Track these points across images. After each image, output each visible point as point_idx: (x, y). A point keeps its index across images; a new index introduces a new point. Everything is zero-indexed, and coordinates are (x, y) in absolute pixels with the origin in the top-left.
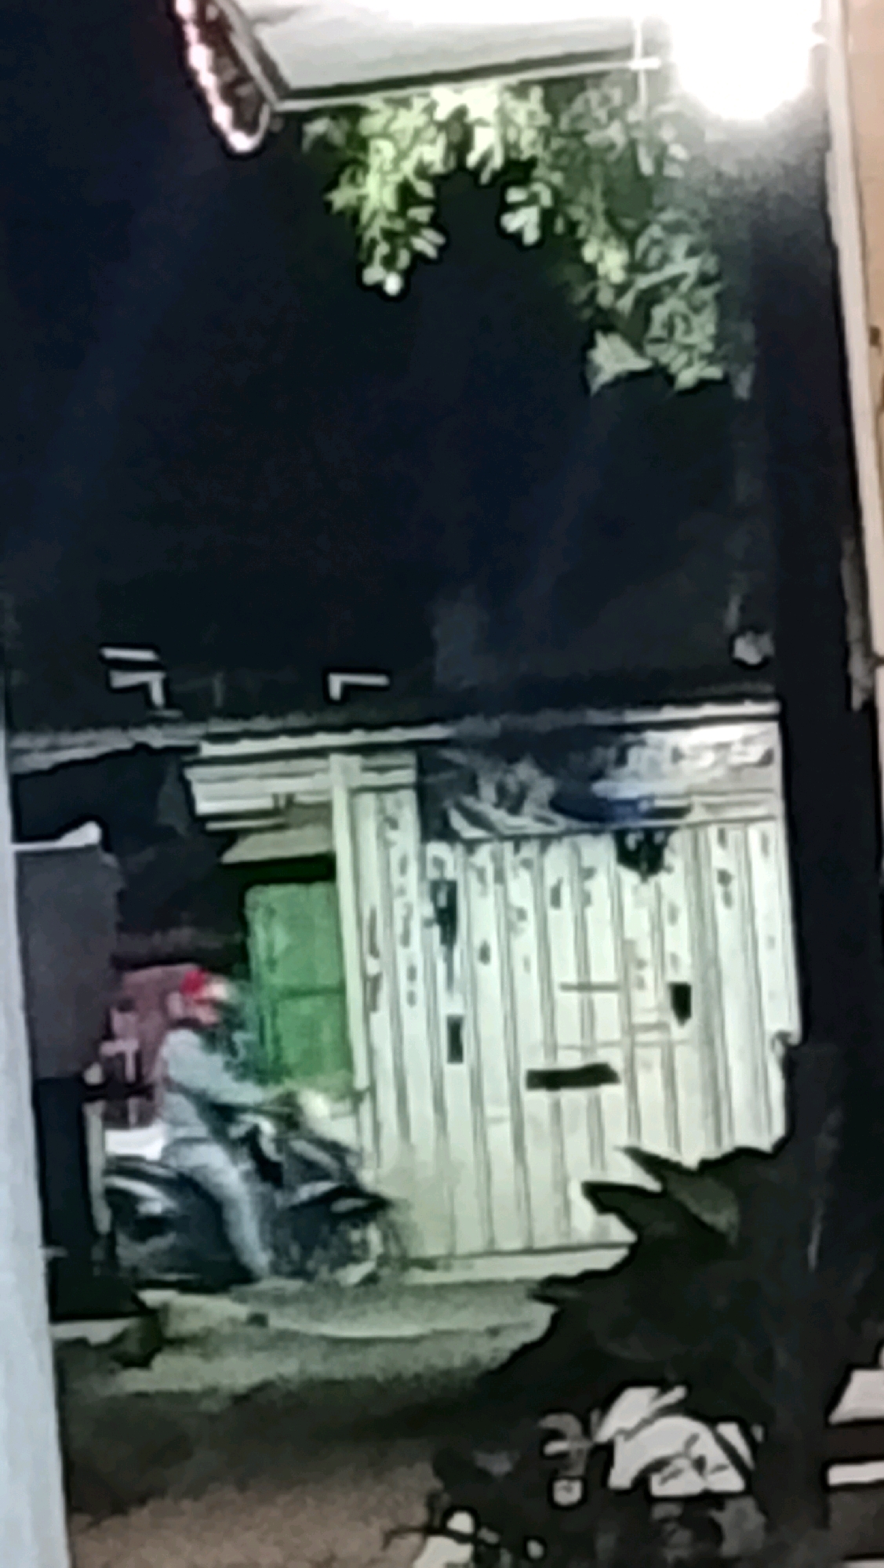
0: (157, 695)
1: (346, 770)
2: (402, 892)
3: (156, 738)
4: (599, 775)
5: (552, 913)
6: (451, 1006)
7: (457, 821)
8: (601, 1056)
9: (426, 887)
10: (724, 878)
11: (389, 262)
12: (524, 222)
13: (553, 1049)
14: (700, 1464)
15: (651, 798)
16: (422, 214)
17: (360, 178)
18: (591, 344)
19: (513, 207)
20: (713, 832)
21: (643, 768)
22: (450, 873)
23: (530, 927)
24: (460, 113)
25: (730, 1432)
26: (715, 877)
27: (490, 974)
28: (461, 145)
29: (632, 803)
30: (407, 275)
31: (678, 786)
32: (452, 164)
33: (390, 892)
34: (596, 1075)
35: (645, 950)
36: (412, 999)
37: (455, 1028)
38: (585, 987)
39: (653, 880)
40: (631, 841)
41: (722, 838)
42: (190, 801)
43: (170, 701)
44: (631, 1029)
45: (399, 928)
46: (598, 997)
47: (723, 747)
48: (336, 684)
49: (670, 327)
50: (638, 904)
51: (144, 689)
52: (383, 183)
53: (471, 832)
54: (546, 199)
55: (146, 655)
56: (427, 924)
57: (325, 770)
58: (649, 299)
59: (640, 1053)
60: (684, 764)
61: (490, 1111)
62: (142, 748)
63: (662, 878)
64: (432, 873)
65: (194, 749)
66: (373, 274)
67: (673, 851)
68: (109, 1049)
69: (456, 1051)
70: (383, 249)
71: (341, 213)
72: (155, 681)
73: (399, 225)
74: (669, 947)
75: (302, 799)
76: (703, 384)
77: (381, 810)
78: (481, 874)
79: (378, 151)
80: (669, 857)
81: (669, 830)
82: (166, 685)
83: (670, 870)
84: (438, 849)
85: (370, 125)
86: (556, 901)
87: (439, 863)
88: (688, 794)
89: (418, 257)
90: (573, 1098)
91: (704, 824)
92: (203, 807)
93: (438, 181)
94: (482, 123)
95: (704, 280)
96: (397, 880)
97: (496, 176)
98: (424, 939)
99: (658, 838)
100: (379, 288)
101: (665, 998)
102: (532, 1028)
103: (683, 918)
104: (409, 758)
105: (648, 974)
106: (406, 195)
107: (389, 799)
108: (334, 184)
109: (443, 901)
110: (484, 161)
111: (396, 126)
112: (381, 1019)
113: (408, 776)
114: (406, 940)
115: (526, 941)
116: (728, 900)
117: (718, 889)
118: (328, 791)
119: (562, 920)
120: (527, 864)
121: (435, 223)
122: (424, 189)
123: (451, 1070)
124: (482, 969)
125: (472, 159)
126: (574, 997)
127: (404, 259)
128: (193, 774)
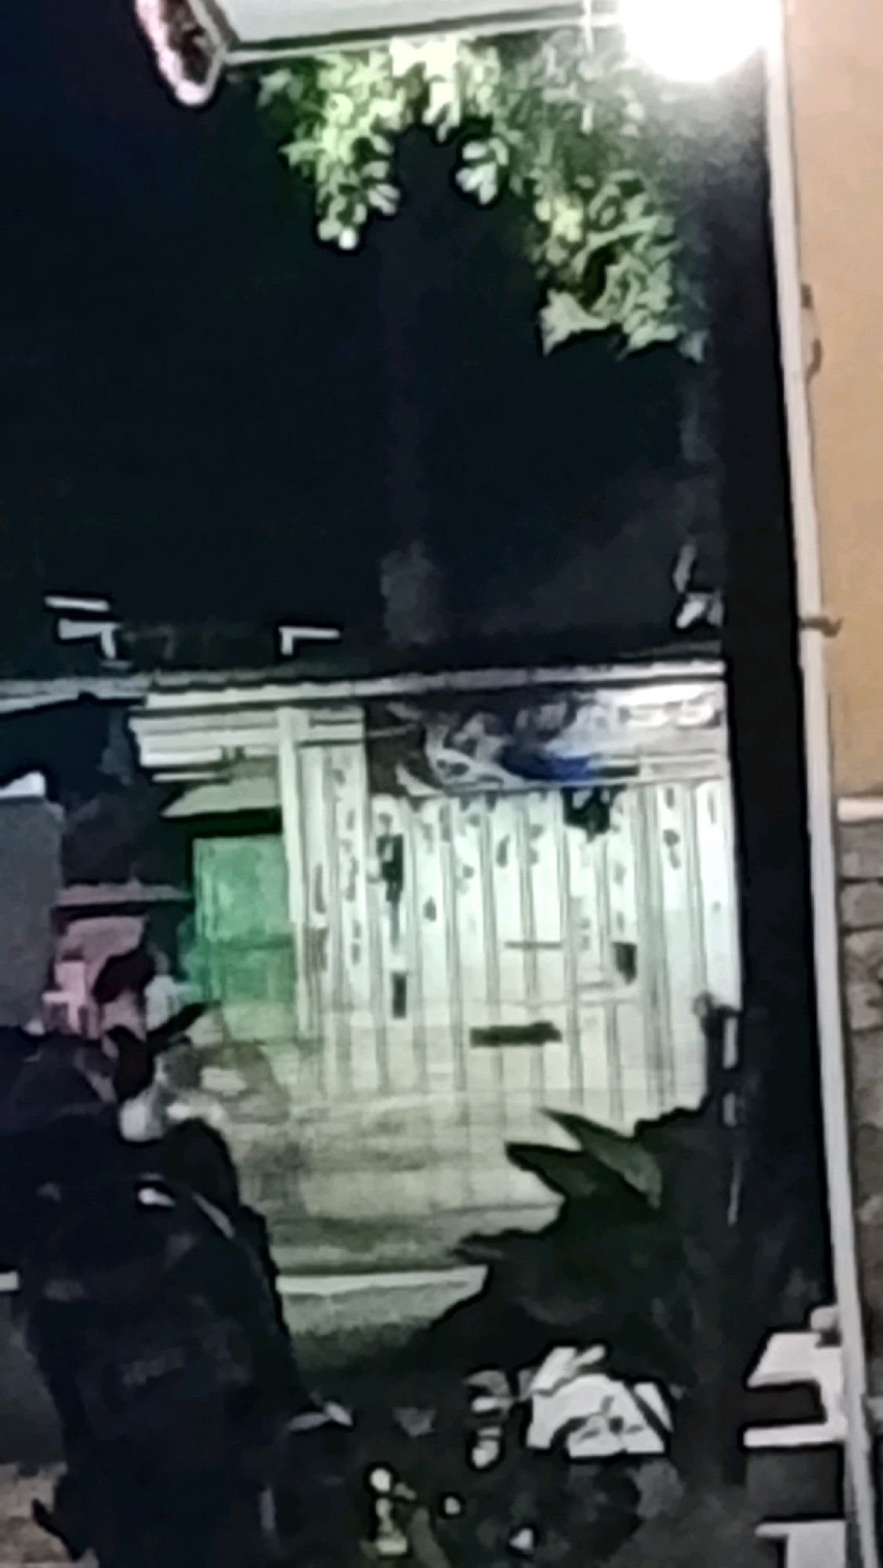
0: (109, 647)
1: (294, 724)
2: (348, 845)
3: (104, 689)
4: (550, 733)
5: (497, 871)
6: (394, 962)
7: (404, 777)
8: (549, 1015)
9: (373, 845)
10: (671, 838)
11: (345, 217)
12: (480, 180)
13: (496, 1006)
14: (616, 1425)
15: (597, 756)
16: (378, 169)
17: (316, 130)
18: (544, 302)
19: (471, 164)
20: (660, 794)
21: (591, 727)
22: (396, 828)
23: (475, 884)
24: (418, 70)
25: (649, 1392)
26: (661, 836)
27: (434, 931)
28: (419, 102)
29: (581, 762)
30: (363, 231)
31: (629, 745)
32: (410, 119)
33: (336, 844)
34: (539, 1034)
35: (590, 910)
36: (356, 954)
37: (400, 984)
38: (530, 946)
39: (600, 839)
40: (579, 800)
41: (670, 800)
42: (134, 750)
43: (122, 651)
44: (576, 988)
45: (344, 882)
46: (544, 956)
47: (673, 706)
48: (289, 636)
49: (624, 285)
50: (585, 864)
51: (95, 640)
52: (340, 138)
53: (417, 789)
54: (503, 157)
55: (99, 606)
56: (371, 880)
57: (274, 724)
58: (605, 256)
59: (584, 1014)
60: (632, 724)
61: (433, 1068)
62: (86, 698)
63: (610, 837)
64: (379, 830)
65: (140, 701)
66: (328, 229)
67: (621, 811)
68: (51, 998)
69: (399, 1006)
70: (338, 204)
71: (298, 169)
72: (106, 631)
73: (354, 179)
74: (615, 906)
75: (250, 752)
76: (655, 346)
77: (328, 762)
78: (427, 830)
79: (335, 105)
80: (615, 817)
81: (617, 789)
82: (117, 636)
83: (617, 829)
84: (385, 804)
85: (329, 79)
86: (502, 858)
87: (386, 819)
88: (638, 753)
89: (374, 213)
90: (517, 1055)
91: (652, 784)
92: (148, 759)
93: (392, 137)
94: (439, 79)
95: (660, 240)
96: (343, 833)
97: (454, 133)
98: (369, 895)
99: (605, 797)
100: (333, 244)
101: (609, 958)
102: (476, 986)
103: (630, 878)
104: (357, 713)
105: (594, 933)
106: (363, 150)
107: (337, 752)
108: (290, 139)
109: (388, 855)
110: (442, 116)
111: (353, 81)
113: (356, 731)
114: (351, 894)
115: (471, 901)
116: (675, 863)
117: (664, 851)
118: (276, 747)
119: (507, 878)
120: (474, 821)
121: (392, 179)
122: (380, 145)
123: (393, 1025)
124: (427, 926)
125: (430, 116)
126: (518, 957)
127: (360, 214)
128: (137, 725)
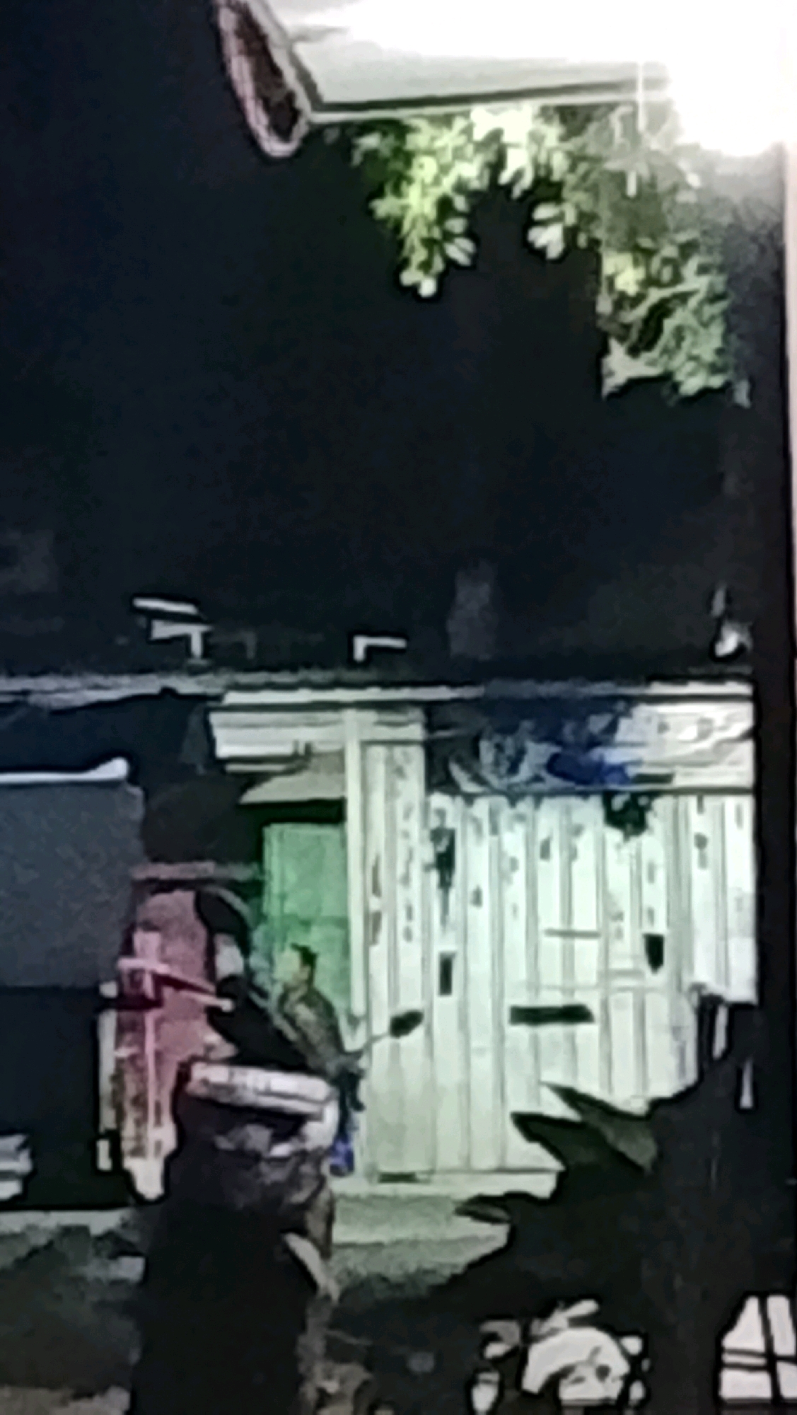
0: (196, 646)
1: (360, 724)
2: (406, 835)
3: (186, 686)
5: (541, 864)
6: (444, 943)
7: (457, 773)
8: (578, 999)
9: (426, 833)
10: (701, 842)
11: (426, 266)
12: (549, 238)
14: (603, 1373)
15: (638, 763)
16: (457, 225)
17: (404, 185)
18: (605, 351)
19: (544, 223)
20: (693, 800)
21: (631, 737)
22: (450, 823)
23: (519, 877)
24: (495, 136)
25: (633, 1343)
26: (692, 840)
27: (481, 917)
28: (497, 165)
29: (620, 769)
30: (441, 279)
31: (665, 755)
32: (487, 180)
33: (394, 832)
34: (575, 1014)
35: (625, 905)
36: (408, 935)
37: (446, 967)
38: (568, 934)
39: (634, 841)
40: (618, 803)
41: (700, 810)
42: (211, 742)
43: (208, 651)
44: (606, 974)
45: (400, 870)
46: (579, 943)
47: (706, 723)
48: (361, 645)
49: (678, 337)
50: (620, 861)
51: (186, 639)
52: (424, 194)
53: (469, 787)
54: (571, 218)
55: (188, 609)
56: (427, 868)
57: (339, 724)
58: (660, 311)
59: (615, 996)
60: (668, 735)
61: (475, 1043)
62: (167, 692)
63: (645, 839)
64: (434, 823)
65: (218, 698)
66: (408, 277)
67: (656, 815)
68: (126, 964)
69: (446, 985)
70: (420, 256)
71: (384, 221)
72: (195, 632)
73: (436, 233)
74: (647, 902)
75: (319, 748)
76: (705, 392)
77: (390, 761)
78: (477, 824)
79: (421, 166)
80: (651, 819)
81: (653, 795)
82: (205, 637)
83: (652, 831)
84: (439, 800)
85: (416, 141)
86: (545, 852)
87: (441, 813)
88: (671, 763)
89: (450, 263)
90: (552, 1032)
91: (687, 791)
92: (223, 751)
93: (472, 195)
94: (516, 146)
95: (714, 298)
96: (401, 824)
97: (527, 193)
98: (423, 883)
99: (643, 801)
100: (414, 289)
101: (640, 948)
102: (517, 970)
103: (661, 875)
104: (417, 714)
105: (627, 924)
106: (445, 206)
107: (398, 751)
108: (379, 193)
109: (442, 848)
110: (518, 175)
111: (439, 144)
112: (379, 952)
113: (416, 731)
114: (406, 880)
115: (516, 890)
116: (703, 862)
117: (695, 852)
118: (343, 744)
119: (550, 871)
120: (521, 818)
121: (469, 234)
122: (460, 203)
123: (439, 1001)
124: (473, 911)
125: (505, 177)
126: (557, 942)
127: (438, 265)
128: (215, 718)
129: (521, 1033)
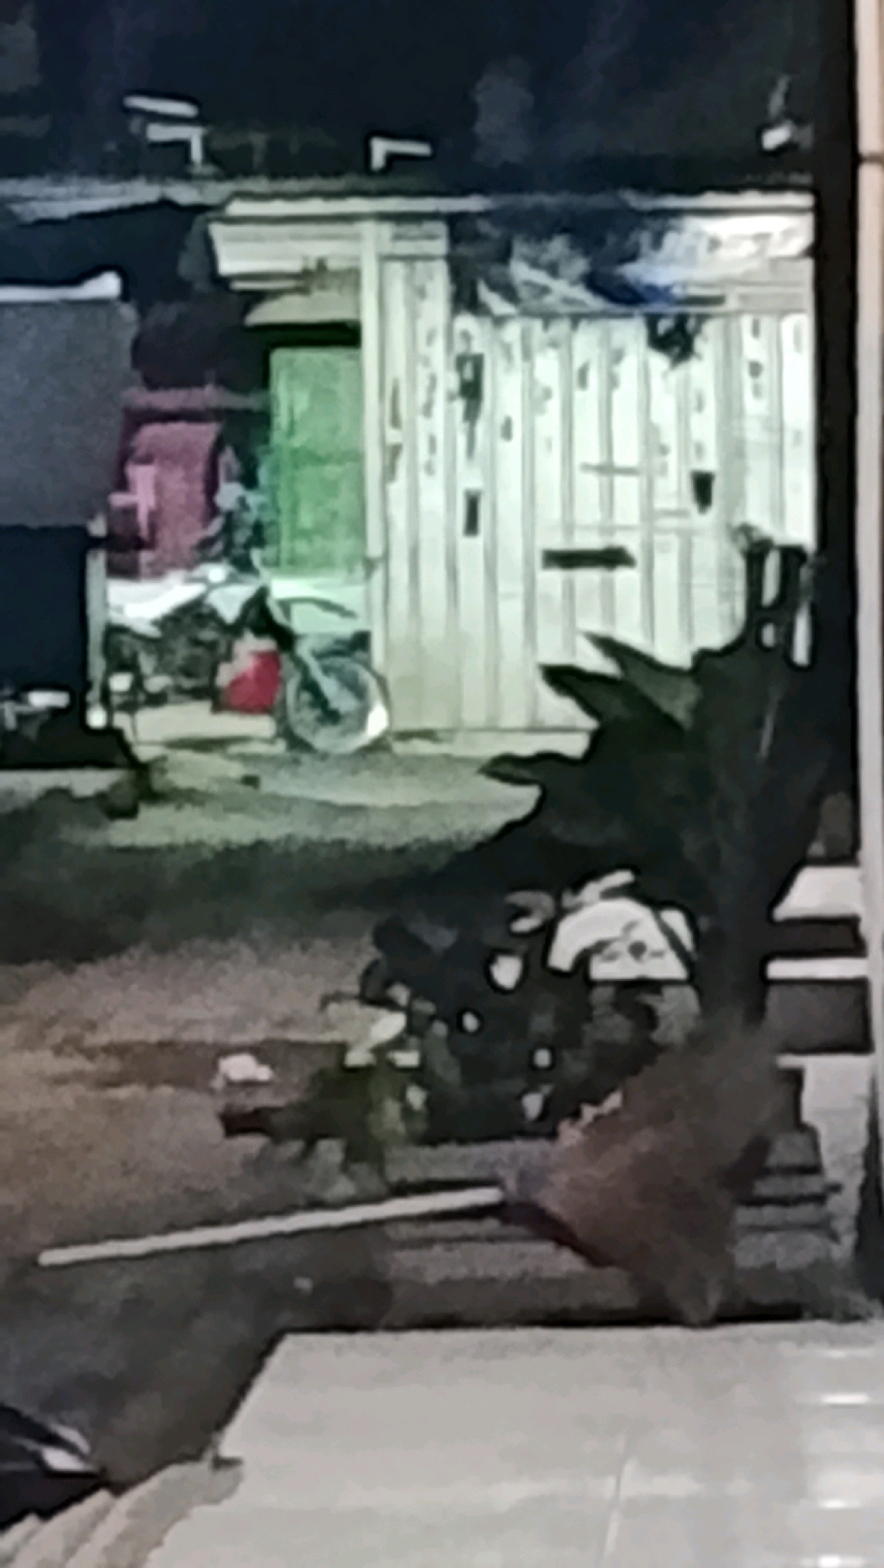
0: (197, 153)
1: (378, 237)
2: (427, 362)
3: (184, 194)
4: (633, 257)
5: (578, 394)
6: (470, 479)
7: (486, 294)
8: (619, 540)
9: (453, 359)
10: (755, 369)
13: (569, 528)
14: (638, 950)
15: (684, 285)
20: (746, 322)
21: (680, 253)
22: (477, 348)
23: (554, 405)
25: (675, 919)
26: (745, 366)
27: (510, 453)
29: (667, 289)
31: (716, 273)
33: (415, 358)
34: (612, 558)
35: (670, 437)
36: (430, 469)
37: (473, 503)
38: (607, 469)
39: (683, 369)
40: (664, 326)
41: (756, 331)
42: (211, 258)
43: (209, 155)
44: (649, 515)
45: (421, 397)
46: (619, 480)
47: (762, 238)
48: (380, 149)
50: (666, 392)
51: (184, 146)
53: (497, 304)
55: (187, 109)
56: (451, 398)
57: (357, 237)
59: (658, 538)
60: (722, 253)
61: (502, 587)
62: (165, 204)
63: (693, 365)
64: (459, 347)
65: (220, 207)
67: (704, 340)
68: (119, 500)
69: (472, 526)
72: (194, 136)
74: (695, 435)
75: (333, 265)
77: (409, 280)
78: (507, 350)
80: (699, 344)
81: (702, 318)
82: (206, 142)
83: (700, 357)
84: (466, 322)
86: (583, 378)
87: (466, 336)
88: (723, 284)
90: (588, 578)
91: (739, 313)
92: (227, 266)
96: (422, 348)
98: (448, 412)
99: (691, 324)
101: (687, 487)
102: (551, 509)
103: (710, 407)
104: (441, 228)
105: (672, 459)
107: (420, 266)
109: (468, 373)
112: (398, 488)
113: (440, 246)
114: (428, 410)
115: (549, 423)
116: (757, 392)
117: (747, 381)
118: (357, 258)
119: (587, 401)
120: (554, 344)
123: (464, 543)
124: (503, 446)
126: (595, 479)
128: (218, 231)
129: (554, 578)
